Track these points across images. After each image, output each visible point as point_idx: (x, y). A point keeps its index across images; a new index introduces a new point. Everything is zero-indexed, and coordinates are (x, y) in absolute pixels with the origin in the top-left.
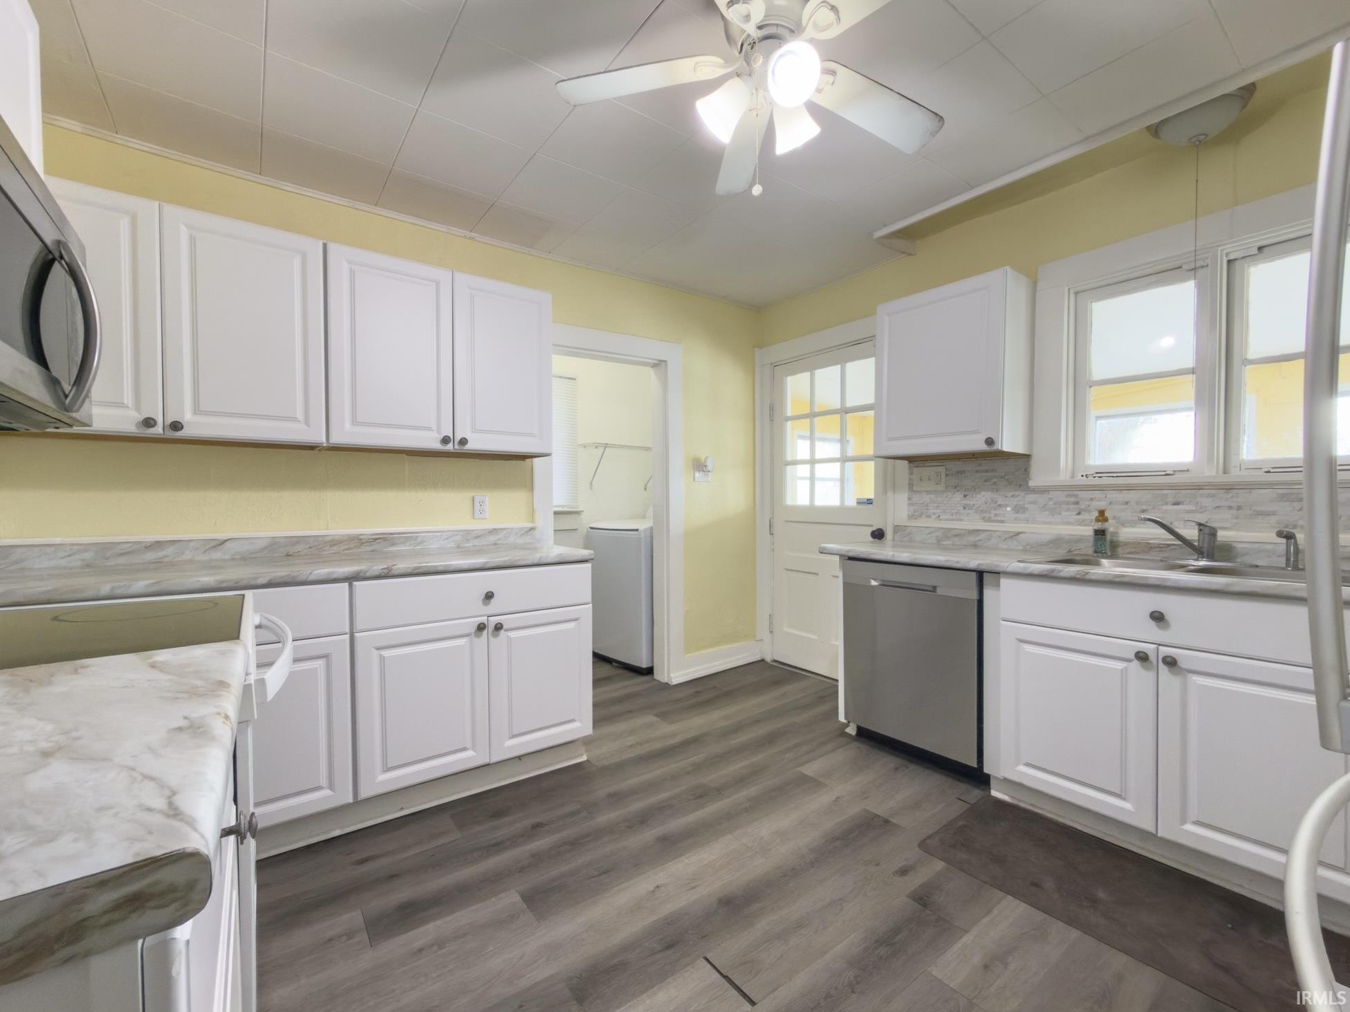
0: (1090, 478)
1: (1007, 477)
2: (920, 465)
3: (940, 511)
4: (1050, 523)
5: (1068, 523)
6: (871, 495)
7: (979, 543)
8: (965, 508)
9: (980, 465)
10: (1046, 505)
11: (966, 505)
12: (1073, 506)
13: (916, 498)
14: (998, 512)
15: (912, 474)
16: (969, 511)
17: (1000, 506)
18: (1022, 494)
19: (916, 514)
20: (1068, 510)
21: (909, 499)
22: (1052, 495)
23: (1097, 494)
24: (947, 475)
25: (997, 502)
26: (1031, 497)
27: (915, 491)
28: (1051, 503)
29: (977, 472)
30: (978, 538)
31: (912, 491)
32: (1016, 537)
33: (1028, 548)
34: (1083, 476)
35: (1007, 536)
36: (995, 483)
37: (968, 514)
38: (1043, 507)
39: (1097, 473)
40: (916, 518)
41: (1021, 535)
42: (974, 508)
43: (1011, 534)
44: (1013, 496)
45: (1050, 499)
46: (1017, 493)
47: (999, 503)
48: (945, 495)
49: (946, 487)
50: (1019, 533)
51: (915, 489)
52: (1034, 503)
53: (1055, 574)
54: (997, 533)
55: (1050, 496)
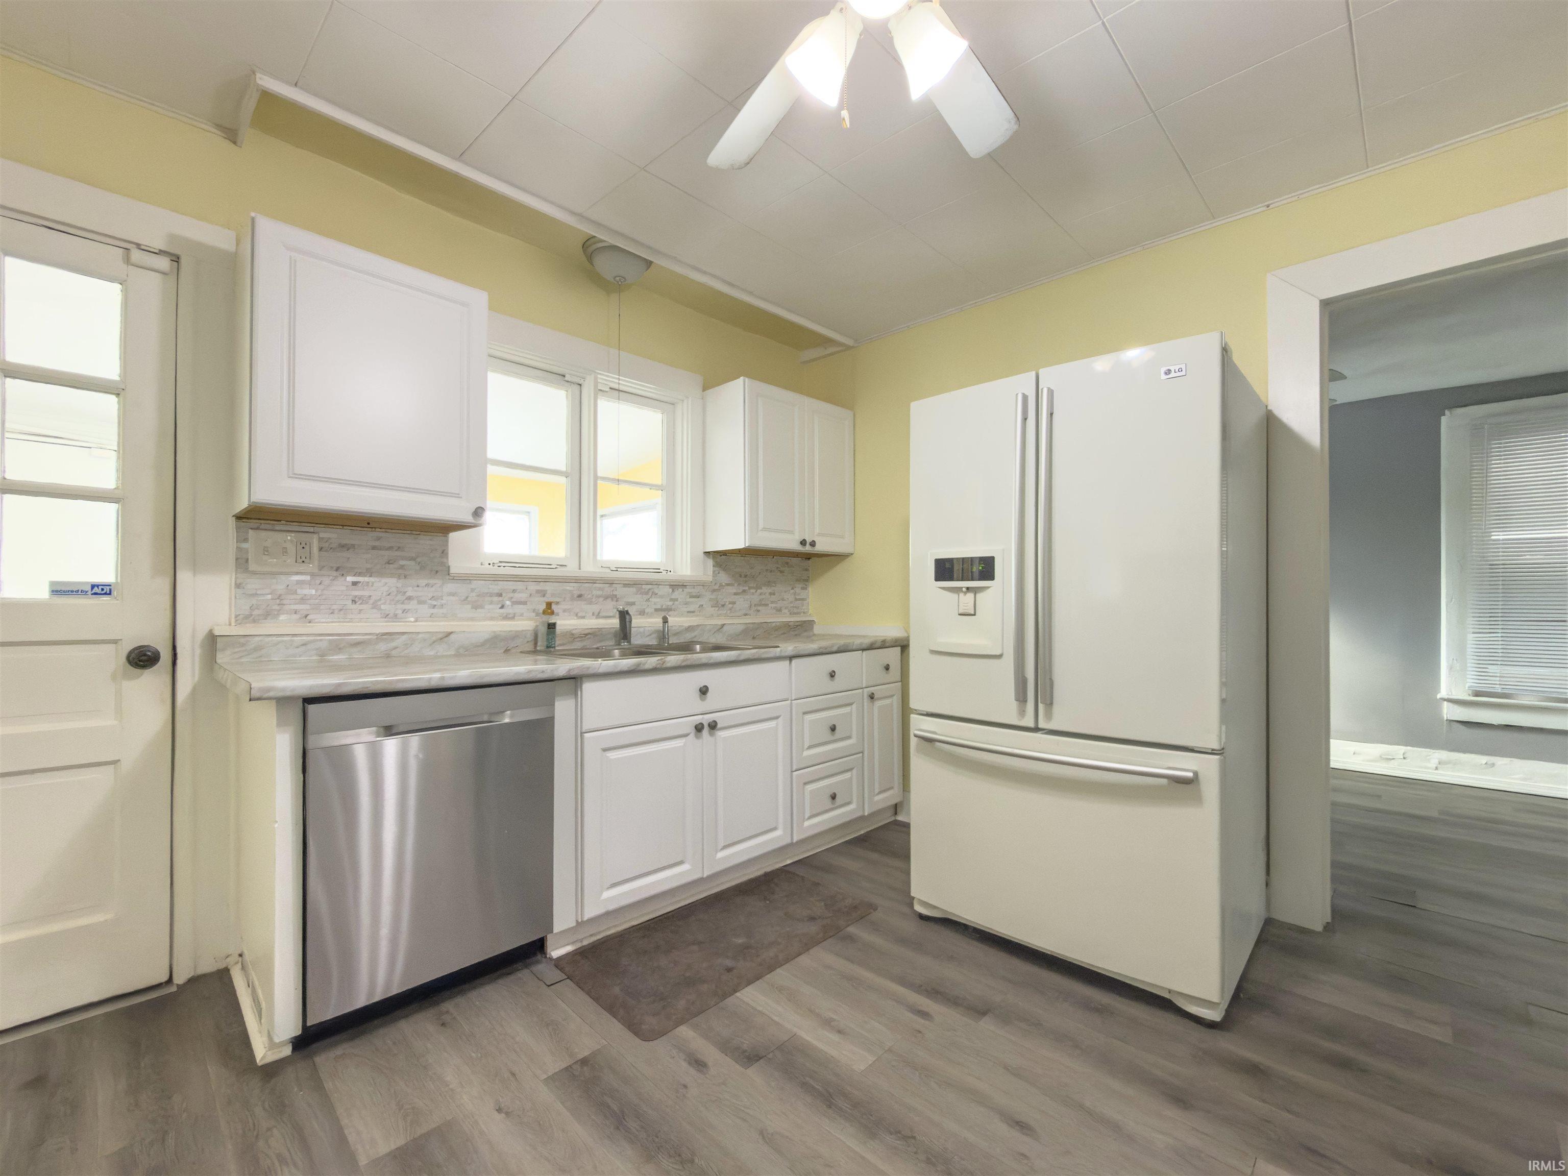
0: (496, 567)
1: (419, 560)
2: (263, 526)
3: (308, 607)
4: (472, 619)
5: (492, 619)
6: (107, 575)
7: (394, 653)
8: (354, 602)
9: (379, 539)
10: (467, 597)
11: (356, 596)
12: (496, 599)
13: (253, 584)
14: (406, 607)
15: (246, 540)
16: (362, 607)
17: (410, 598)
18: (438, 582)
19: (256, 612)
20: (491, 603)
21: (238, 586)
22: (475, 584)
23: (519, 586)
24: (321, 549)
25: (405, 593)
26: (450, 587)
27: (254, 573)
28: (474, 594)
29: (374, 548)
30: (394, 644)
31: (246, 570)
32: (446, 639)
33: (461, 651)
34: (489, 564)
35: (434, 638)
36: (402, 567)
37: (361, 610)
38: (464, 600)
39: (501, 562)
40: (254, 621)
41: (452, 636)
42: (371, 601)
43: (440, 636)
44: (427, 585)
45: (473, 590)
46: (432, 581)
47: (408, 594)
48: (318, 582)
49: (321, 568)
50: (449, 634)
51: (252, 566)
52: (453, 594)
53: (642, 667)
54: (420, 636)
55: (472, 586)
